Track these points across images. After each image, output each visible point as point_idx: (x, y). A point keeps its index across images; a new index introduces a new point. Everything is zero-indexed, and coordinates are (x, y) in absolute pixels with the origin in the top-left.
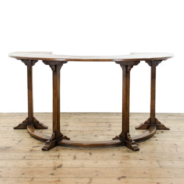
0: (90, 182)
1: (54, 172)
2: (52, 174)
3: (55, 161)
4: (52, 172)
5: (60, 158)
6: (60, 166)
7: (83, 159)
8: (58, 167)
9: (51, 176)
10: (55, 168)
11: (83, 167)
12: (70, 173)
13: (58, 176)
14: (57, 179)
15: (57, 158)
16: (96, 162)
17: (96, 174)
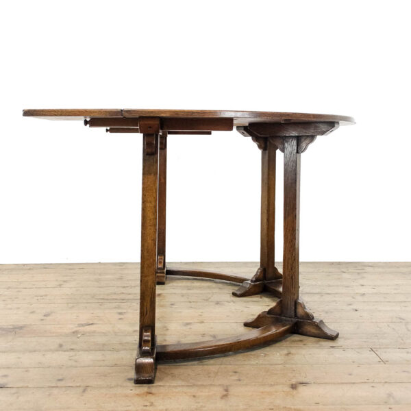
0: (226, 395)
17: (235, 378)
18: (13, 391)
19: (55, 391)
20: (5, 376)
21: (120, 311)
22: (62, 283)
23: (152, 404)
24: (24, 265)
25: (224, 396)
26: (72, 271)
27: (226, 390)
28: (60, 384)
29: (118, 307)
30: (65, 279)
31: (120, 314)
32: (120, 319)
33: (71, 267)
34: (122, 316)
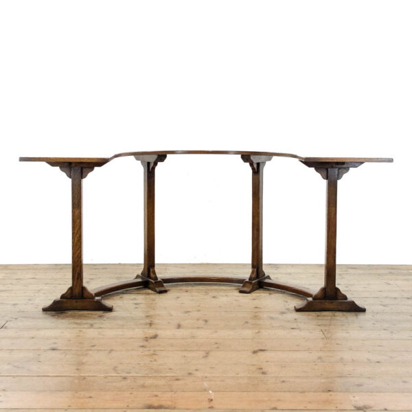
0: (206, 356)
1: (146, 343)
2: (143, 346)
3: (146, 330)
4: (142, 344)
5: (153, 326)
6: (155, 337)
7: (193, 328)
8: (151, 338)
9: (141, 349)
10: (146, 339)
11: (193, 337)
12: (172, 345)
13: (153, 349)
14: (152, 352)
15: (148, 326)
16: (216, 332)
17: (216, 346)
18: (62, 352)
19: (91, 352)
20: (55, 343)
21: (136, 302)
22: (88, 280)
23: (155, 360)
24: (56, 265)
25: (205, 357)
26: (97, 271)
27: (207, 353)
28: (93, 348)
29: (135, 299)
30: (91, 277)
31: (136, 304)
32: (136, 308)
33: (95, 267)
34: (137, 306)
